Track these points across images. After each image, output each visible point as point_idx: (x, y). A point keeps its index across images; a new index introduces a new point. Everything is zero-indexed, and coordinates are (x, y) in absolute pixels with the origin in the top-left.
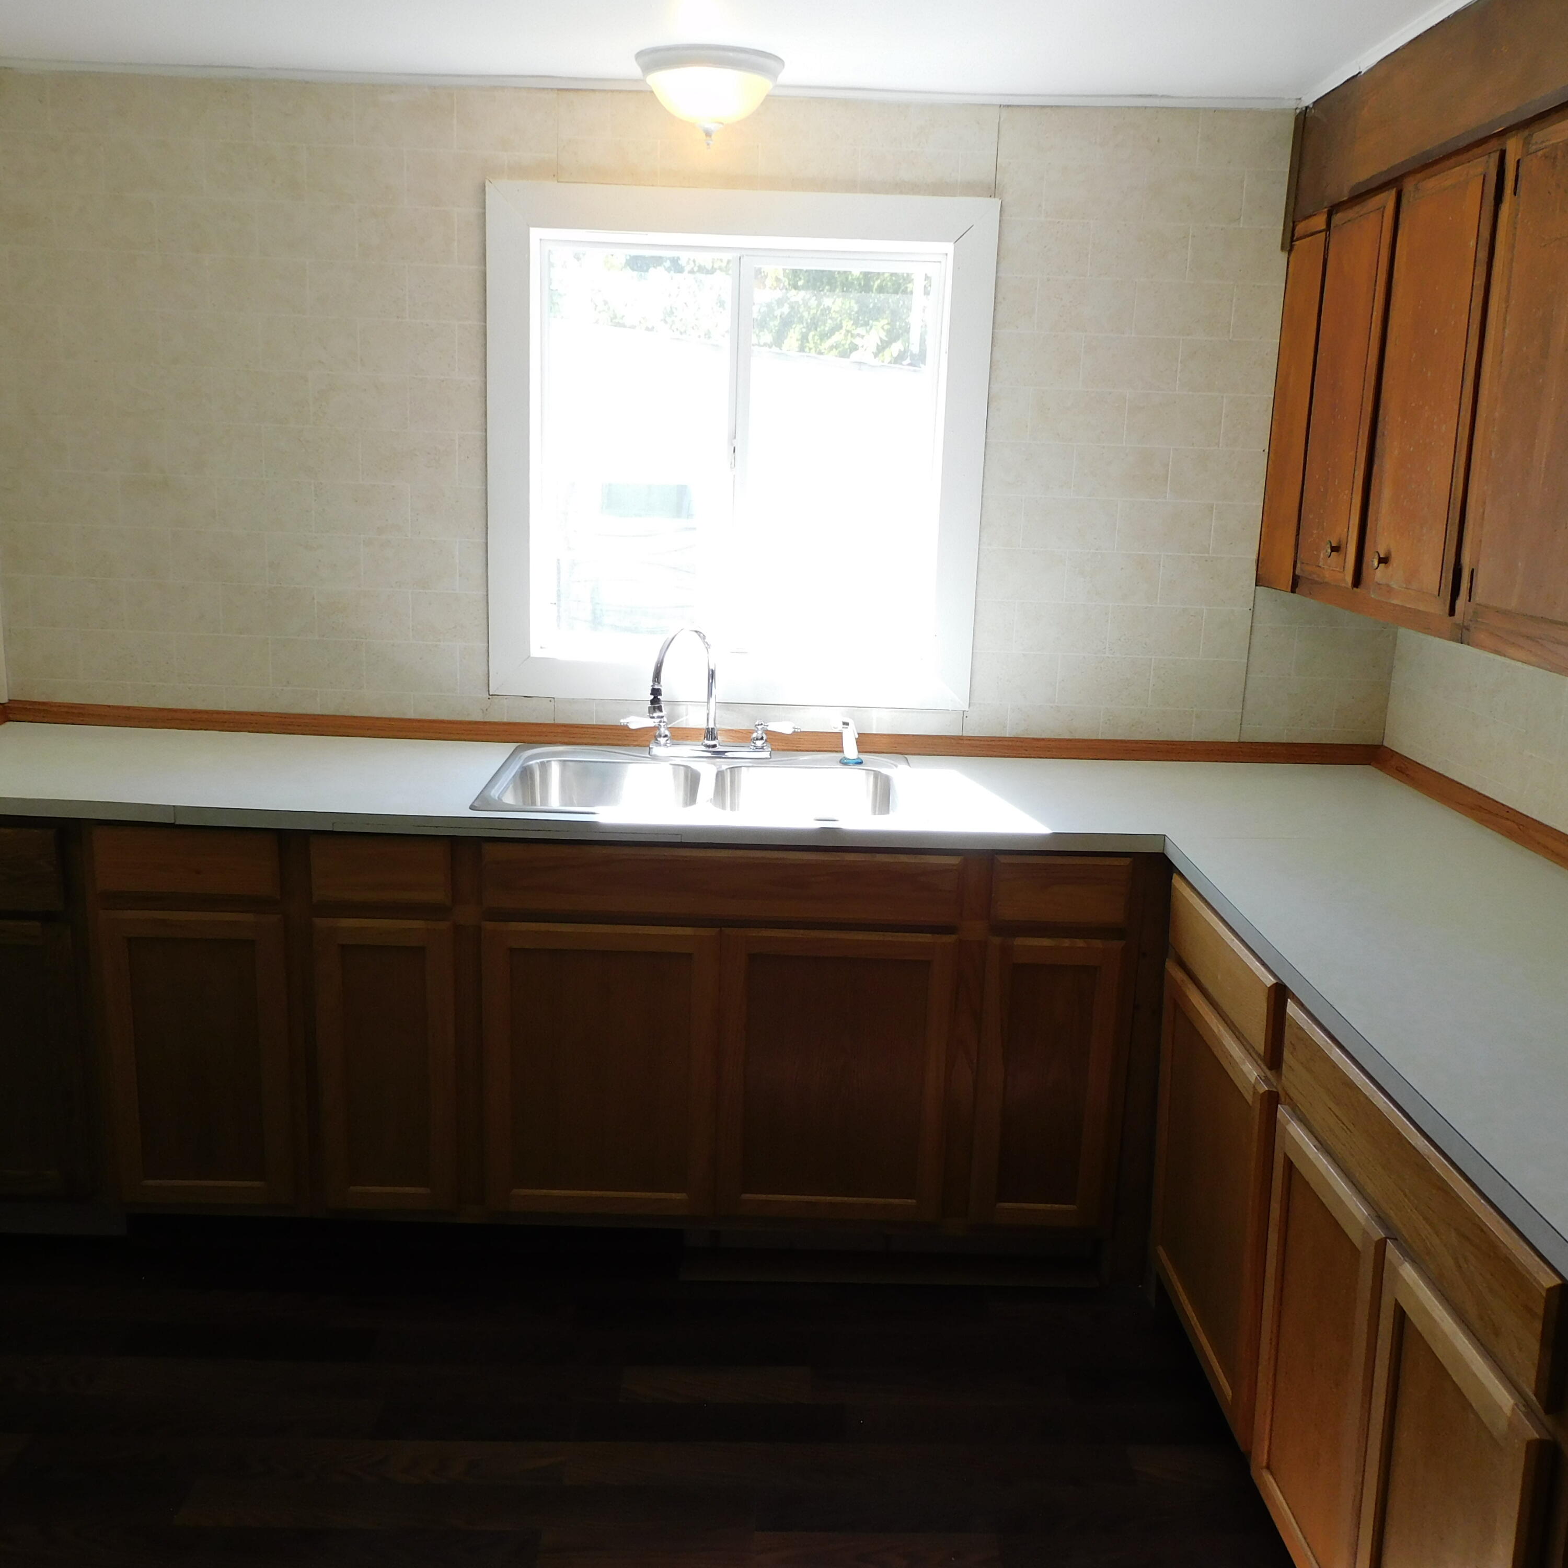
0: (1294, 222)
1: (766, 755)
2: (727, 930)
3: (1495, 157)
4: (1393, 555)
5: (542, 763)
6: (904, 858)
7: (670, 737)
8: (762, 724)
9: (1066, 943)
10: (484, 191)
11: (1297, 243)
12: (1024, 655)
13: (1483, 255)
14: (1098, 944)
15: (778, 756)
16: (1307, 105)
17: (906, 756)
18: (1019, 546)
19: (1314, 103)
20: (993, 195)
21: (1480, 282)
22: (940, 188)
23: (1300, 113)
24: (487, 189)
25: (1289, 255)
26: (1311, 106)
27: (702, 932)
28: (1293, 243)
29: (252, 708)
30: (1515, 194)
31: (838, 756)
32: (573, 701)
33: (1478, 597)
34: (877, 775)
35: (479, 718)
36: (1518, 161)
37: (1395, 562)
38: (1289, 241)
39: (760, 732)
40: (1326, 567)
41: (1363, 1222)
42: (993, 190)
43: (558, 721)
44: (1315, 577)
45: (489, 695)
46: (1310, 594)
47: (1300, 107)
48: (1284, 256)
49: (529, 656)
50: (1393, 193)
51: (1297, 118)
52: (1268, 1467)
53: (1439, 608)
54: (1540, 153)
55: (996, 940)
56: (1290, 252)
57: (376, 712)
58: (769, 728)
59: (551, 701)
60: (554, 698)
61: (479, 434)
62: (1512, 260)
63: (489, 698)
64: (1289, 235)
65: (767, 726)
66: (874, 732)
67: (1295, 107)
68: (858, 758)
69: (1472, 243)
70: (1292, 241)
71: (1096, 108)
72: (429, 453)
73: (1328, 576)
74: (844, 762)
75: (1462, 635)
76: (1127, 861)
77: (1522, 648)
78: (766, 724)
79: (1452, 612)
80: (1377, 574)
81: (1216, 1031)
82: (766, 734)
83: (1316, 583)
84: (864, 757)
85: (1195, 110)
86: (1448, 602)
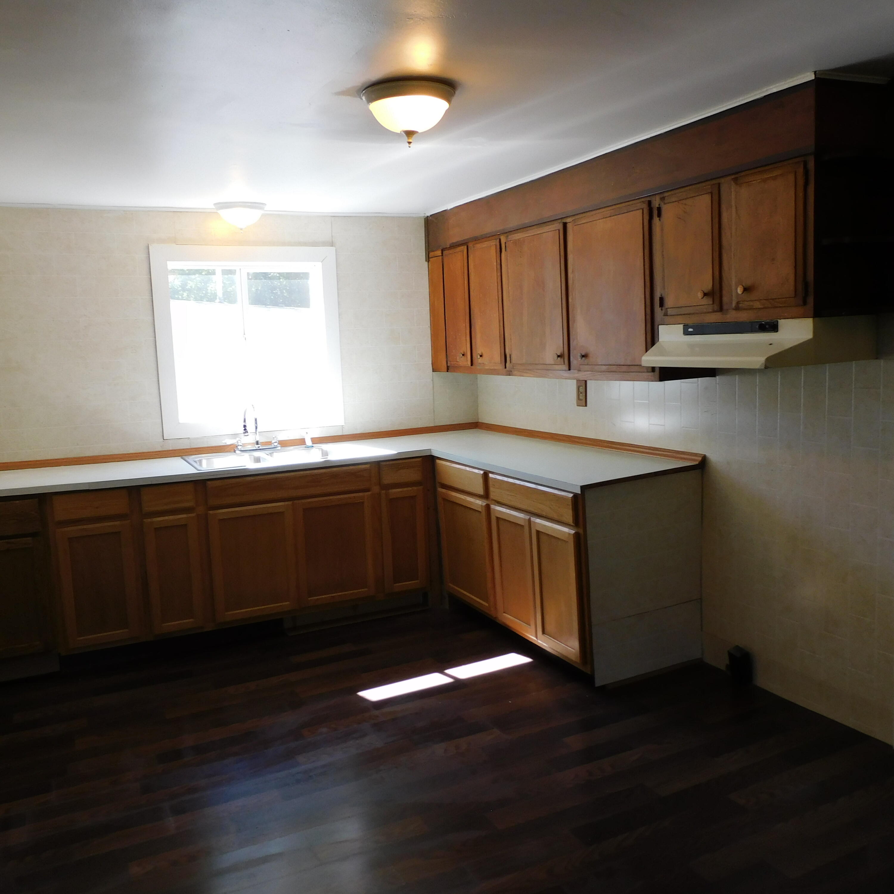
0: (428, 252)
1: (279, 448)
2: (295, 501)
3: (498, 240)
4: (484, 354)
5: (200, 460)
6: (351, 467)
9: (405, 489)
10: (148, 249)
11: (431, 259)
13: (499, 267)
14: (415, 488)
15: (283, 448)
16: (428, 215)
19: (430, 215)
20: (332, 246)
21: (499, 274)
22: (315, 244)
23: (426, 218)
24: (150, 248)
25: (428, 263)
26: (429, 216)
27: (287, 503)
28: (429, 259)
29: (62, 457)
30: (506, 251)
31: (305, 445)
32: (198, 438)
33: (513, 361)
34: (321, 449)
35: (160, 449)
36: (505, 243)
37: (484, 355)
38: (427, 258)
39: (275, 440)
40: (460, 361)
41: (523, 517)
42: (332, 244)
43: (192, 447)
44: (456, 365)
45: (164, 440)
46: (454, 371)
47: (425, 216)
48: (427, 263)
49: (179, 423)
50: (466, 247)
51: (425, 219)
52: (504, 612)
53: (501, 367)
54: (512, 241)
55: (383, 492)
56: (428, 262)
57: (116, 452)
60: (189, 438)
61: (153, 339)
62: (508, 268)
63: (164, 442)
64: (427, 256)
67: (424, 216)
68: (314, 445)
69: (495, 264)
70: (429, 258)
71: (362, 217)
72: (132, 348)
73: (461, 364)
74: (308, 447)
75: (509, 373)
76: (421, 459)
77: (528, 373)
78: (275, 438)
79: (506, 368)
80: (478, 360)
81: (464, 498)
83: (456, 367)
84: (316, 445)
85: (393, 217)
86: (504, 365)
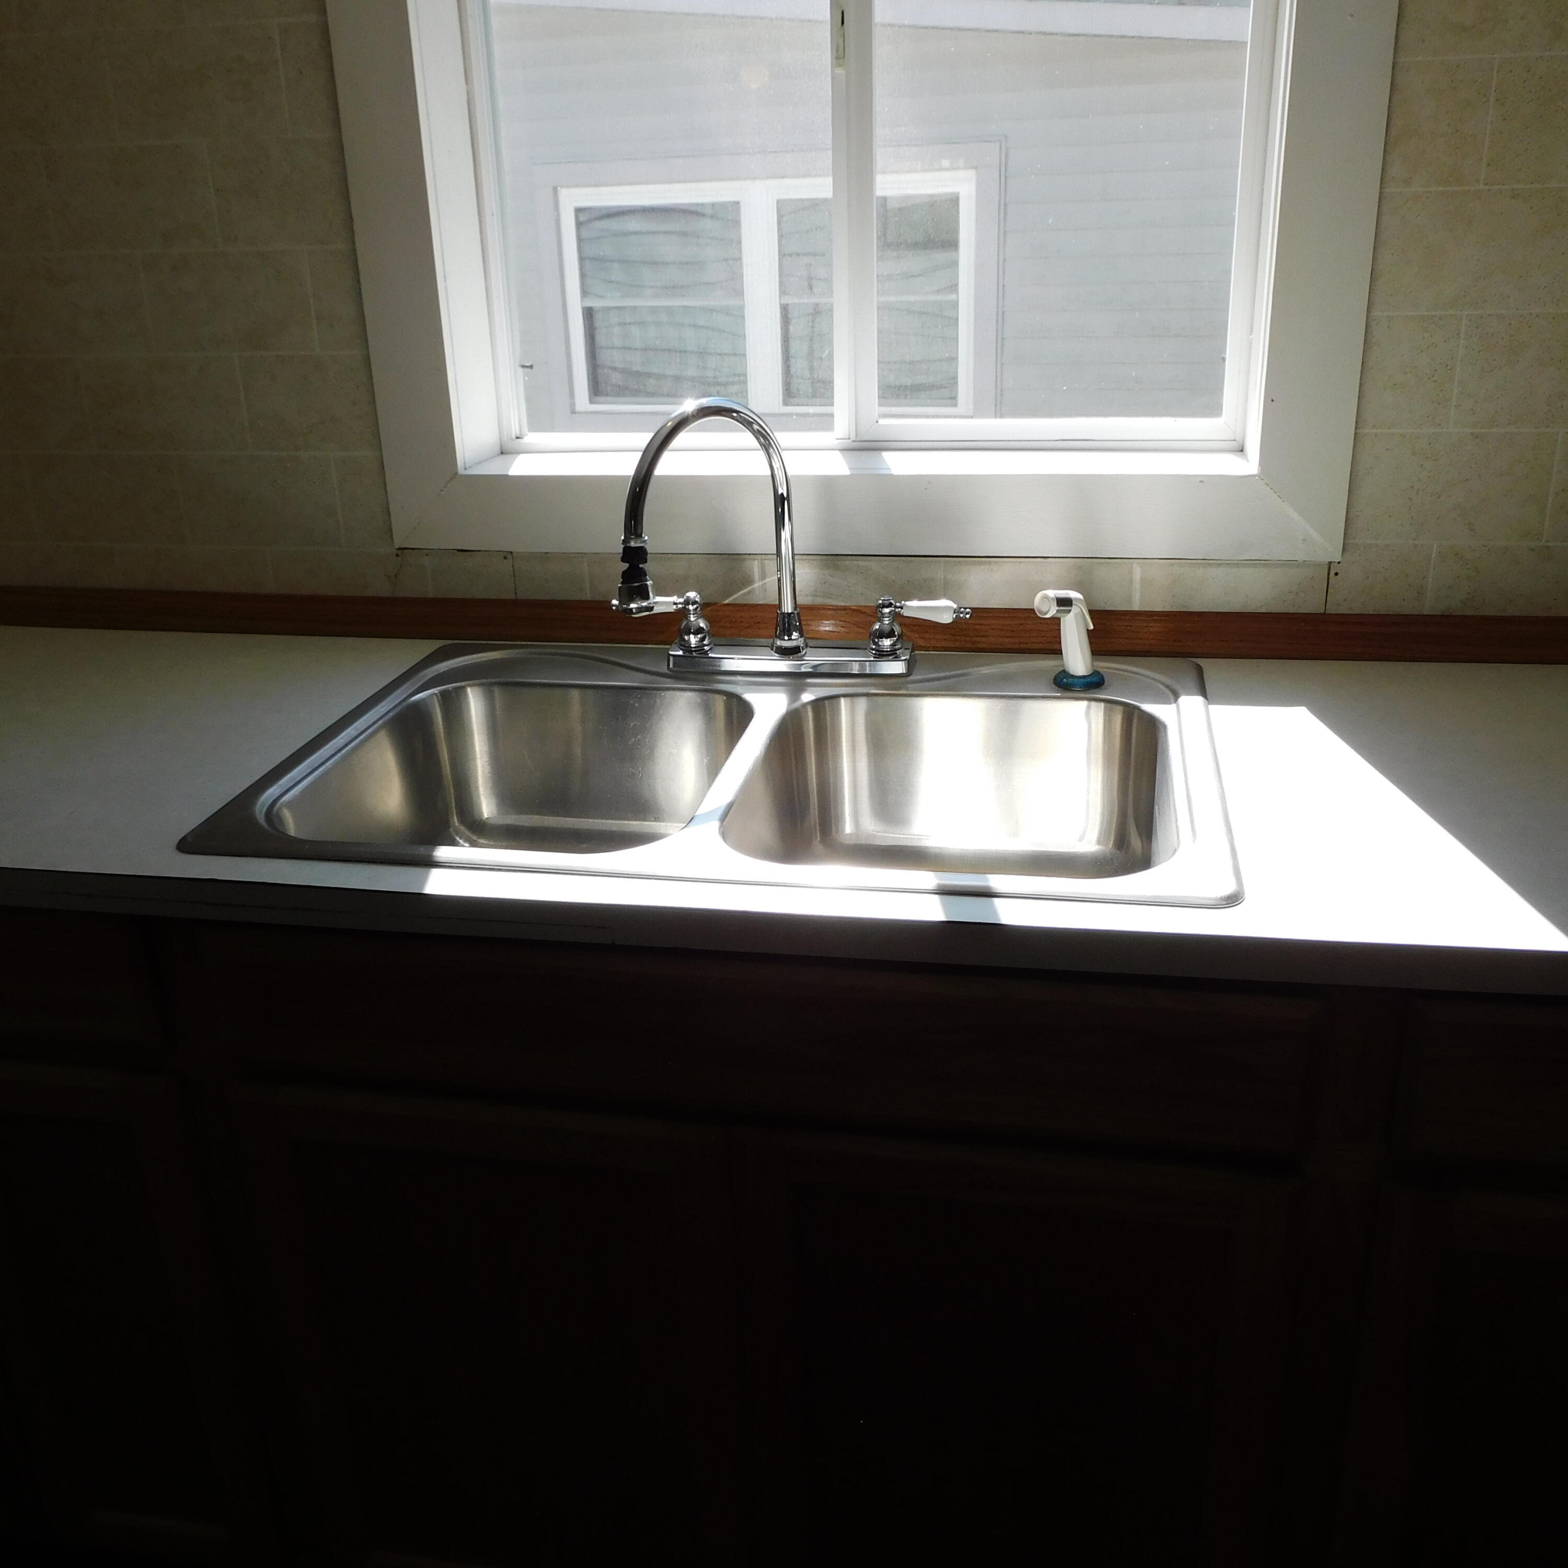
1: (896, 667)
7: (708, 632)
8: (890, 605)
12: (1476, 437)
17: (1199, 661)
18: (1478, 181)
31: (1049, 667)
32: (546, 557)
34: (1131, 714)
39: (886, 621)
43: (523, 595)
45: (396, 548)
49: (456, 473)
58: (905, 613)
59: (505, 558)
60: (511, 552)
63: (397, 555)
65: (902, 608)
66: (1136, 607)
68: (1095, 673)
74: (1061, 683)
78: (898, 604)
82: (901, 625)
84: (1106, 666)
